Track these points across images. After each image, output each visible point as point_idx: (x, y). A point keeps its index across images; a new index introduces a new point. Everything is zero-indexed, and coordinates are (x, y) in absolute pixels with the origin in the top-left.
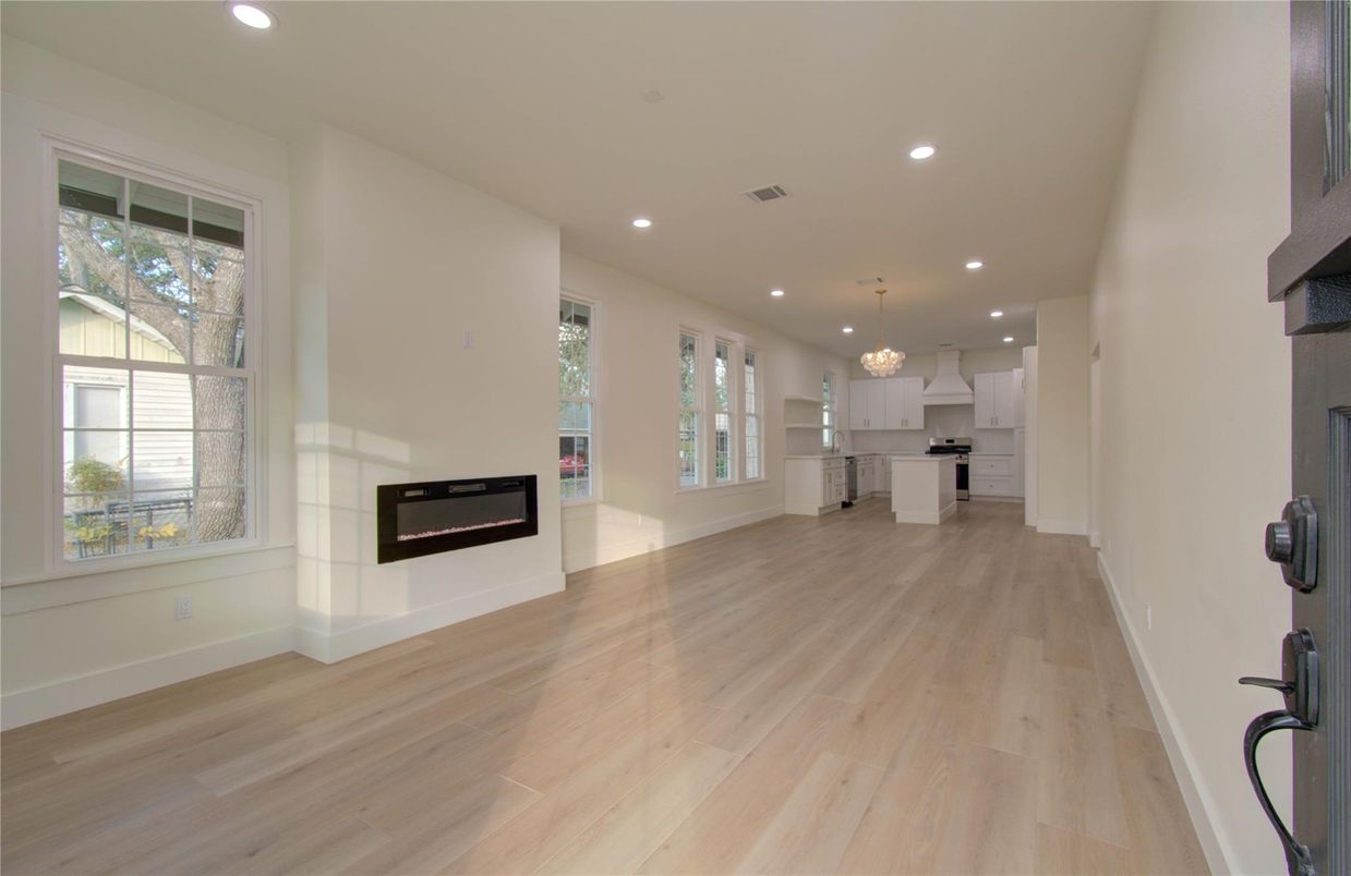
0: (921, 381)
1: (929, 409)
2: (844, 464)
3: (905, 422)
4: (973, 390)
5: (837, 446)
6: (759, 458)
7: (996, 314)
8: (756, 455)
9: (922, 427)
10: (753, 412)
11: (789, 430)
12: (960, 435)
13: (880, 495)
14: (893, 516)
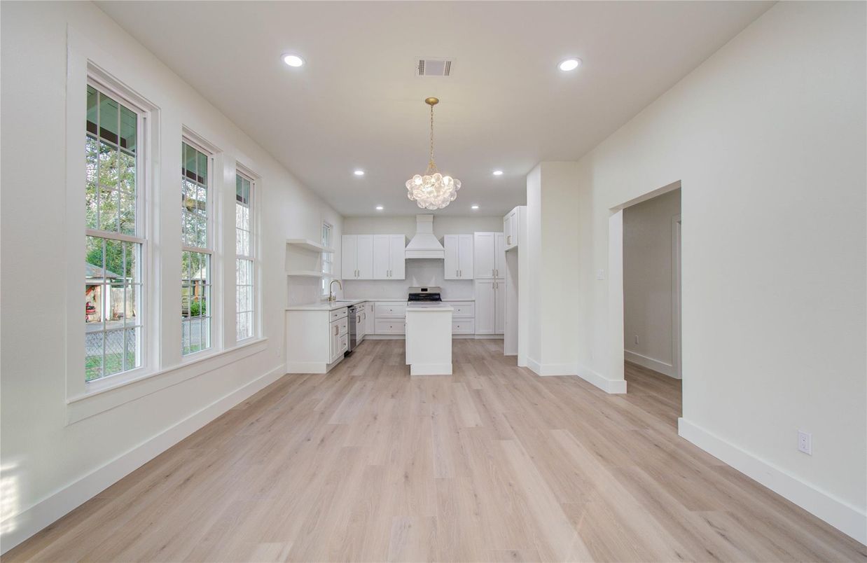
0: (403, 237)
1: (410, 262)
2: (346, 314)
3: (389, 273)
4: (443, 246)
5: (333, 294)
6: (255, 312)
7: (498, 173)
8: (250, 308)
9: (404, 278)
10: (246, 254)
11: (292, 278)
12: (432, 285)
13: (371, 338)
14: (408, 369)
